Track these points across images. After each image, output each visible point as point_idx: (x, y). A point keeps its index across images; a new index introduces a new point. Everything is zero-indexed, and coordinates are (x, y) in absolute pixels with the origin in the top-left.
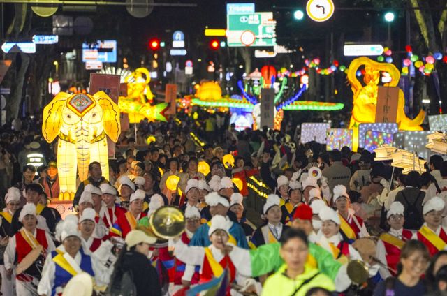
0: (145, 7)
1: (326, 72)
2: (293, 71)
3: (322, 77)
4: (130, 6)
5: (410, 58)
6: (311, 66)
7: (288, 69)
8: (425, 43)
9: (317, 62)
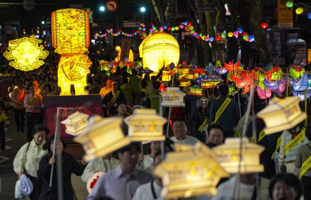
0: (31, 5)
1: (116, 35)
2: (101, 34)
3: (114, 37)
4: (24, 5)
5: (152, 28)
6: (109, 32)
7: (99, 33)
8: (159, 22)
9: (112, 30)
